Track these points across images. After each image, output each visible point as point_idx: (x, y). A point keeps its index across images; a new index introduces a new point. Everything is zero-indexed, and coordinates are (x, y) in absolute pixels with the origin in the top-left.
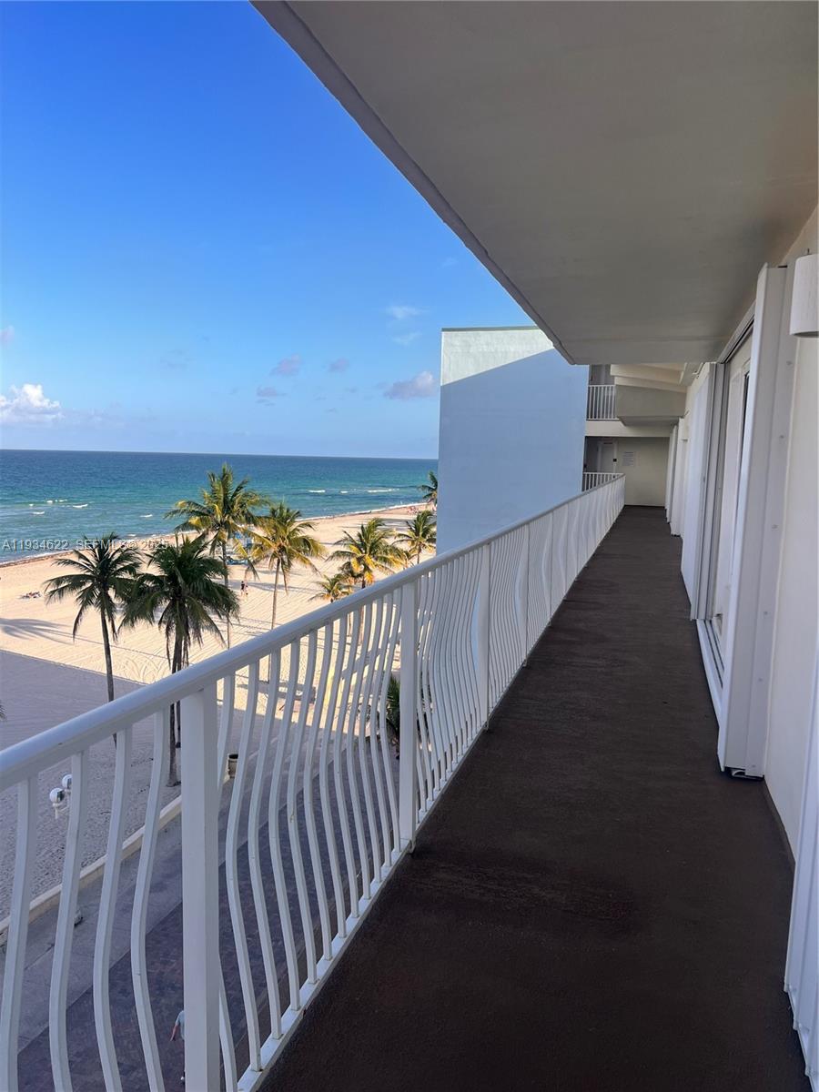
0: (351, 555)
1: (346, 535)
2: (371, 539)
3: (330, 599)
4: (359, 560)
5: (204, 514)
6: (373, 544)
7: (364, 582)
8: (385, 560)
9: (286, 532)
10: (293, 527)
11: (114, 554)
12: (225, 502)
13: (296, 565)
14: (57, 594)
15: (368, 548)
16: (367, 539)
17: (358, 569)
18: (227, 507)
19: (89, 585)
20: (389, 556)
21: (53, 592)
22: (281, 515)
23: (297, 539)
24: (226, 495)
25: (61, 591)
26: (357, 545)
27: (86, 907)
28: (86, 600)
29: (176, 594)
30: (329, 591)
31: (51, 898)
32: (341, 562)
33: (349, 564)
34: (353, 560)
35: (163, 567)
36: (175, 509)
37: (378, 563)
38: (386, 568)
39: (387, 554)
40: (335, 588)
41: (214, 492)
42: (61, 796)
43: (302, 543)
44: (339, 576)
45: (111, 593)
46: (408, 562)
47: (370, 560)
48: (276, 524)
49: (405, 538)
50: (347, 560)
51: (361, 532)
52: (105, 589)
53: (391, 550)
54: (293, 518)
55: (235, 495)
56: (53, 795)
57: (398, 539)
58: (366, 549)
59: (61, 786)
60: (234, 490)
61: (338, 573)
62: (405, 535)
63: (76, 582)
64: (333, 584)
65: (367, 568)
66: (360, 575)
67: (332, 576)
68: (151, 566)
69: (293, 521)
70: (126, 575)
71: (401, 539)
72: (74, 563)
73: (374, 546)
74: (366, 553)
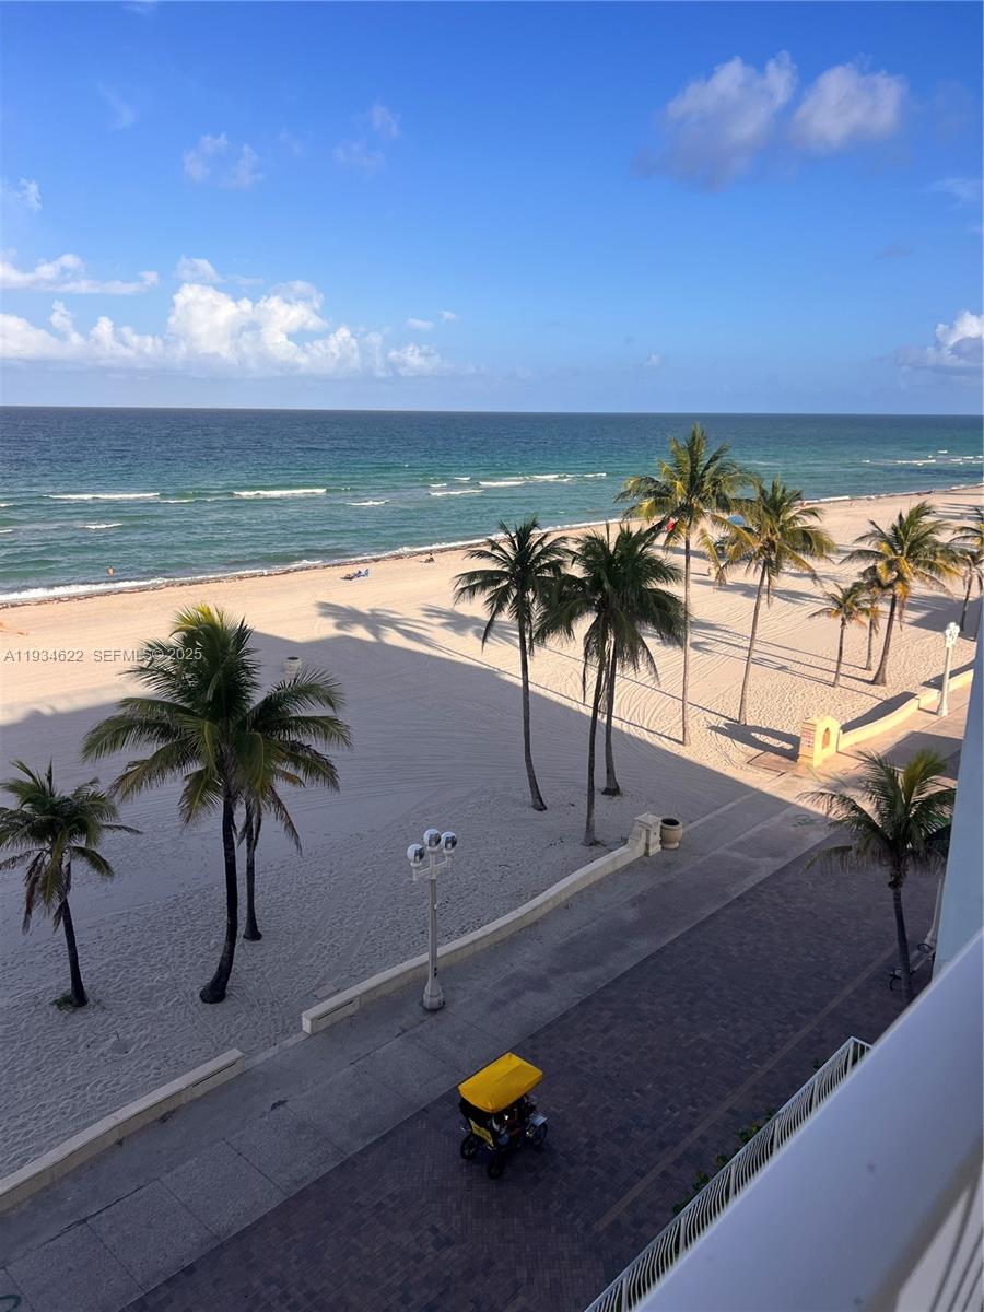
0: (880, 556)
1: (872, 528)
2: (912, 534)
3: (840, 616)
4: (891, 565)
5: (661, 497)
6: (913, 542)
7: (894, 597)
8: (931, 566)
9: (778, 521)
10: (791, 514)
11: (535, 546)
12: (693, 479)
13: (788, 567)
14: (467, 592)
15: (906, 548)
16: (906, 534)
17: (887, 577)
18: (694, 485)
19: (505, 583)
20: (939, 561)
21: (463, 590)
22: (774, 496)
23: (793, 533)
24: (694, 468)
25: (472, 589)
26: (888, 542)
27: (452, 989)
28: (498, 601)
29: (603, 605)
30: (841, 606)
31: (416, 968)
32: (863, 566)
33: (874, 568)
34: (880, 564)
35: (588, 567)
36: (623, 490)
37: (920, 569)
38: (932, 579)
39: (935, 557)
40: (848, 602)
41: (677, 464)
42: (420, 854)
43: (801, 537)
44: (856, 585)
45: (530, 595)
46: (973, 569)
47: (906, 566)
48: (762, 510)
49: (970, 533)
50: (871, 564)
51: (897, 524)
52: (523, 590)
53: (942, 552)
54: (790, 501)
55: (707, 468)
56: (411, 851)
57: (958, 534)
58: (902, 548)
59: (421, 841)
60: (707, 462)
61: (858, 580)
62: (972, 529)
63: (488, 578)
64: (845, 600)
65: (900, 578)
66: (890, 585)
67: (847, 586)
68: (574, 565)
69: (789, 507)
70: (548, 574)
71: (964, 534)
72: (490, 555)
73: (917, 544)
74: (902, 555)
